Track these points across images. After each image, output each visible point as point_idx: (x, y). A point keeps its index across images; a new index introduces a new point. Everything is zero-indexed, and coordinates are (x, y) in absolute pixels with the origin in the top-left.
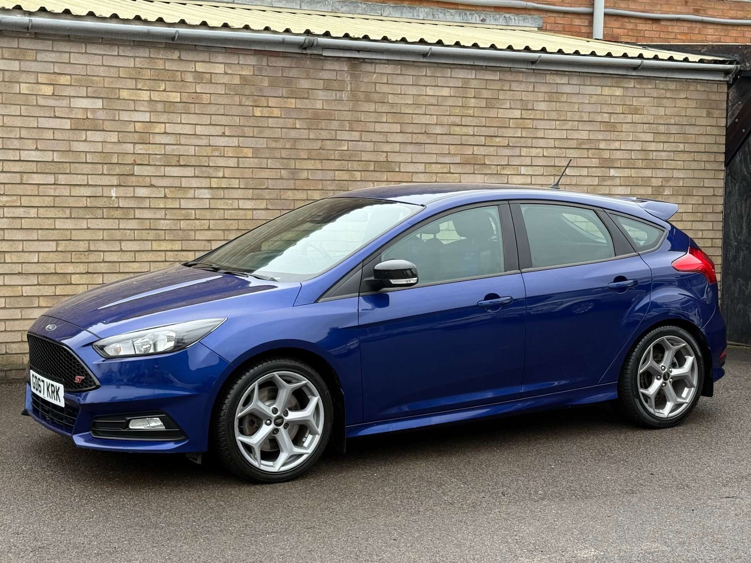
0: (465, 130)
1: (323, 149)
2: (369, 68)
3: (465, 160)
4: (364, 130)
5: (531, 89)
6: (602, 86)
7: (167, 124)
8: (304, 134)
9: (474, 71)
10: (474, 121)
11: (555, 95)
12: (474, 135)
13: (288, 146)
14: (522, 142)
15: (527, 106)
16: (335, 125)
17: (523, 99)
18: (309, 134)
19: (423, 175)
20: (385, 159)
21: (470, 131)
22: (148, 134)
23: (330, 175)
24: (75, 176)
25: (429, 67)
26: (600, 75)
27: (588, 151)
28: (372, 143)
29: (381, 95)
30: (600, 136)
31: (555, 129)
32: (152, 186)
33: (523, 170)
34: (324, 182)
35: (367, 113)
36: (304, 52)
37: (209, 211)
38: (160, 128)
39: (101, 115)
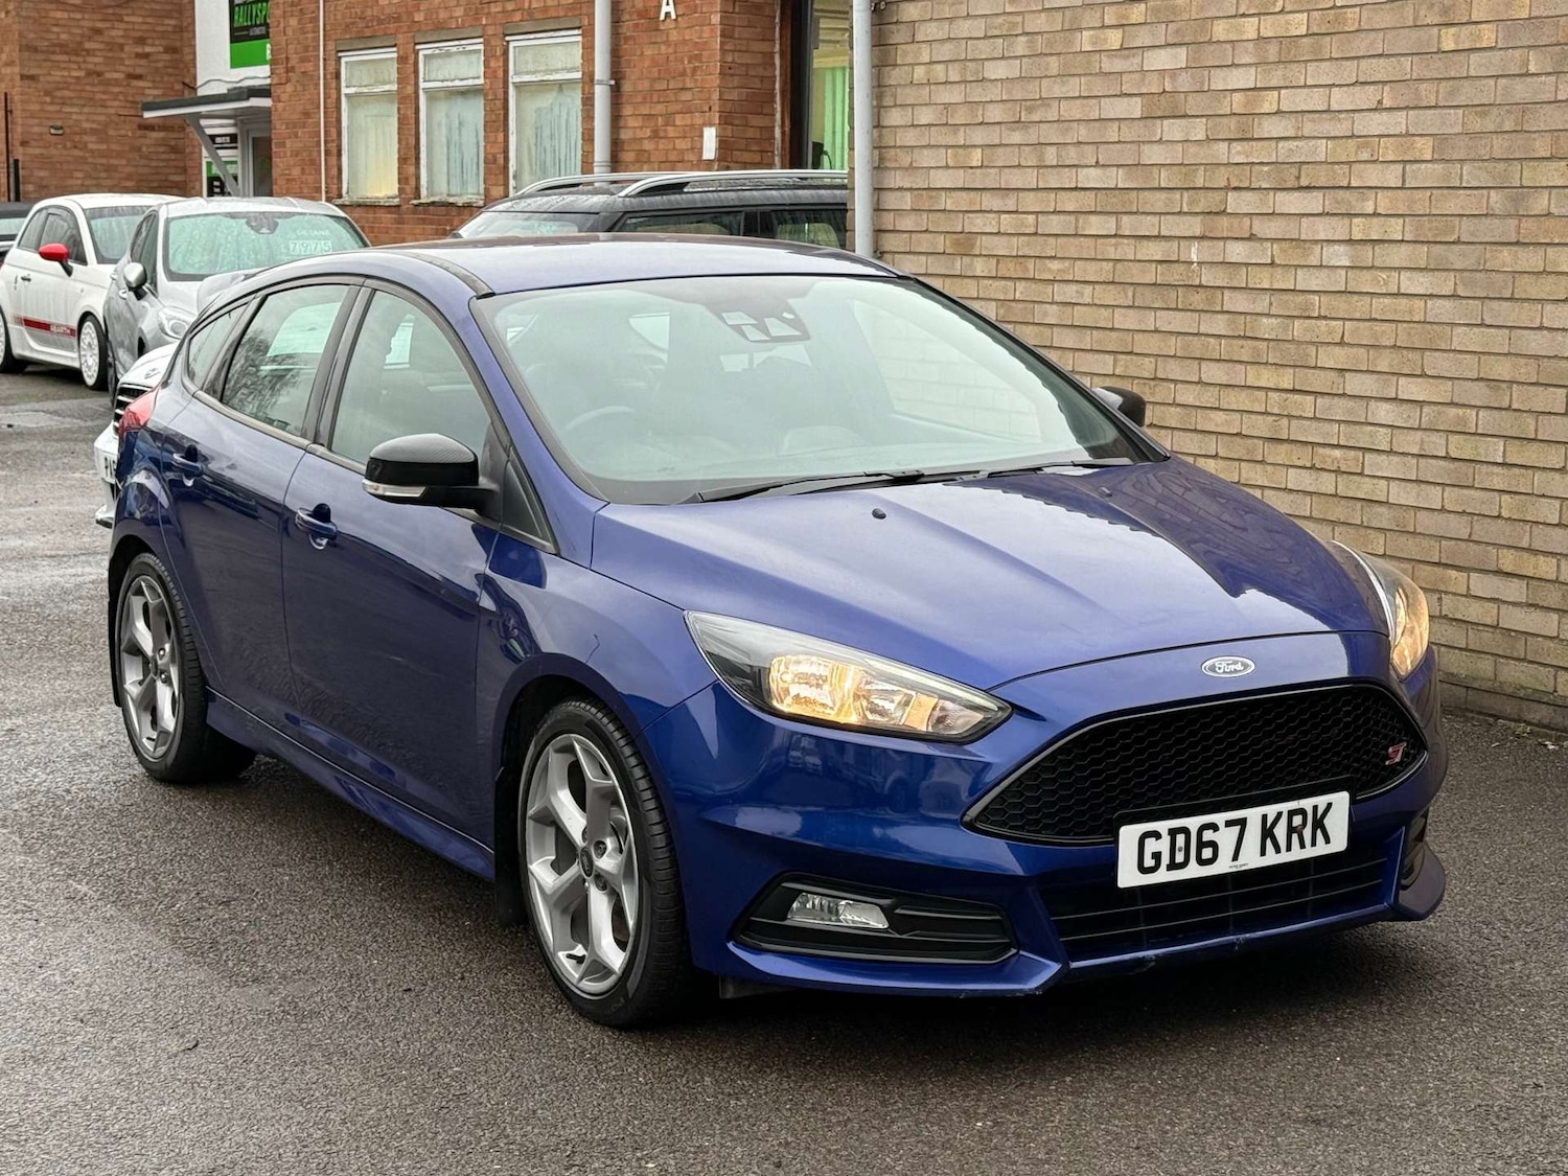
7: (1283, 92)
22: (1251, 117)
24: (1143, 217)
32: (1252, 238)
37: (1344, 297)
38: (1269, 103)
39: (1184, 82)
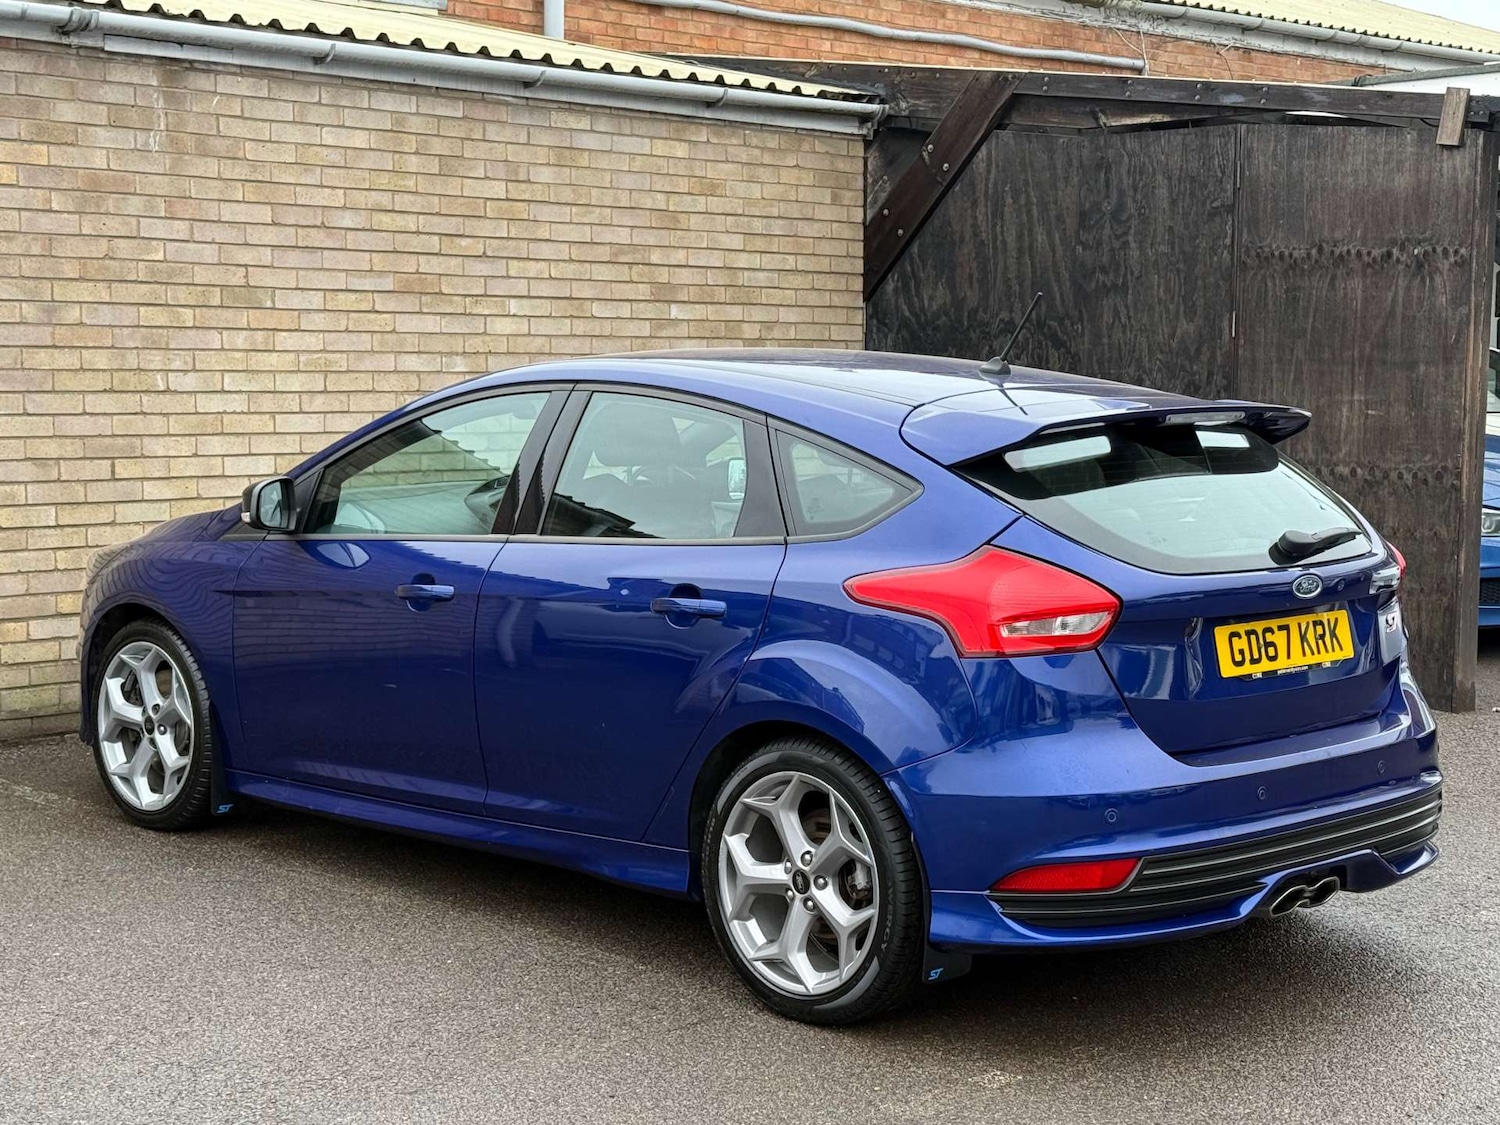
0: (400, 222)
1: (112, 258)
2: (203, 82)
3: (402, 284)
4: (197, 217)
5: (523, 139)
6: (652, 138)
8: (70, 224)
9: (414, 98)
10: (419, 203)
11: (567, 153)
12: (418, 233)
13: (36, 250)
14: (510, 248)
15: (517, 173)
16: (135, 205)
17: (510, 159)
18: (80, 225)
19: (322, 315)
20: (242, 282)
21: (411, 223)
23: (128, 315)
25: (326, 84)
26: (648, 115)
27: (630, 269)
28: (216, 247)
29: (231, 141)
30: (650, 238)
31: (571, 223)
33: (514, 306)
34: (117, 330)
35: (203, 181)
36: (65, 40)
